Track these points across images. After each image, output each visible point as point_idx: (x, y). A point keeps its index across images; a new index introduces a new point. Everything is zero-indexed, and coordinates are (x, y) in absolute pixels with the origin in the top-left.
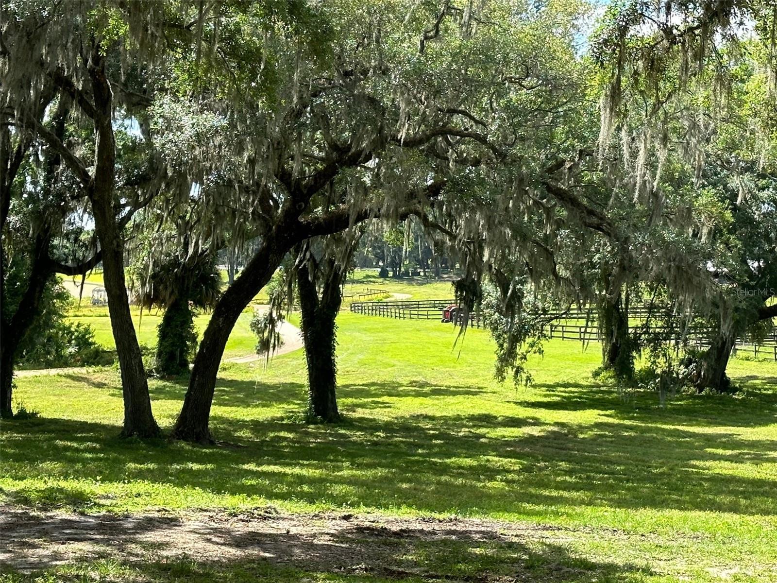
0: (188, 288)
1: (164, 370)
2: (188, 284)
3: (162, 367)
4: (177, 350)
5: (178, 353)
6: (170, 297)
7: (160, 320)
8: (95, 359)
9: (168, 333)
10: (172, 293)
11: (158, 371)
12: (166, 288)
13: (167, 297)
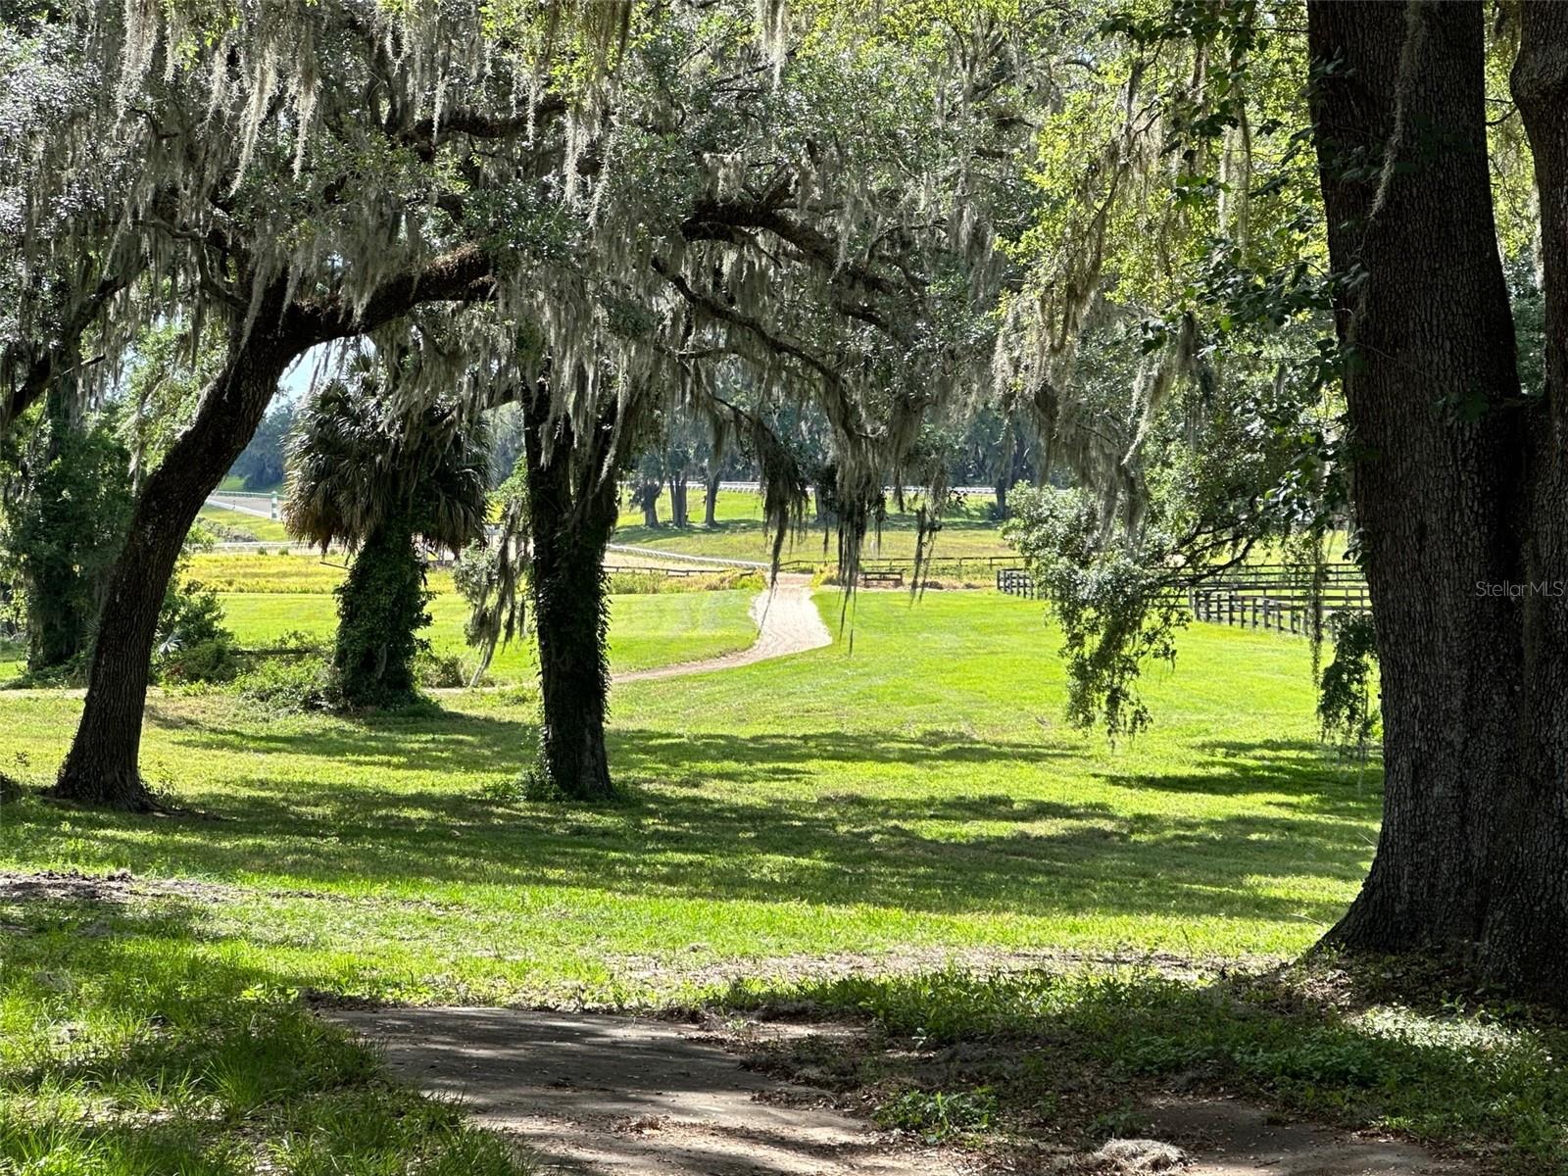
0: (405, 502)
1: (347, 694)
2: (405, 492)
3: (344, 684)
4: (379, 646)
5: (383, 653)
6: (363, 521)
7: (343, 578)
8: (214, 668)
9: (359, 607)
10: (368, 510)
11: (332, 695)
12: (353, 500)
13: (357, 522)
